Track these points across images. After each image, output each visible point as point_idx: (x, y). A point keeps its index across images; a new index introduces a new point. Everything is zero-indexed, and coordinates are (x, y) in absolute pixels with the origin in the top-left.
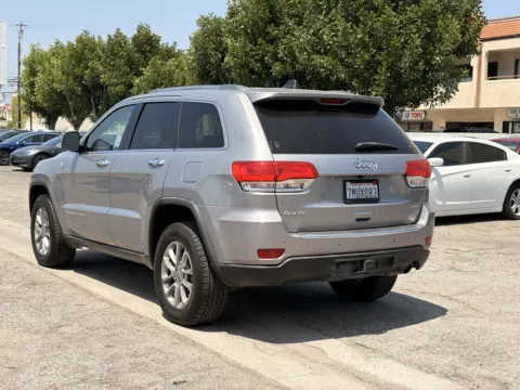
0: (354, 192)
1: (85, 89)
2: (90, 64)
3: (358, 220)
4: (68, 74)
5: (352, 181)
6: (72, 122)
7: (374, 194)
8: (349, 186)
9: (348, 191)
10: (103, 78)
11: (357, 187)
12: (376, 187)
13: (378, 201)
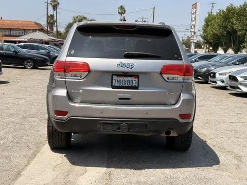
0: (118, 82)
1: (228, 32)
2: (231, 20)
3: (120, 99)
4: (220, 26)
5: (118, 75)
6: (224, 49)
7: (135, 84)
8: (115, 78)
9: (114, 81)
10: (235, 27)
11: (121, 79)
12: (137, 79)
13: (137, 88)
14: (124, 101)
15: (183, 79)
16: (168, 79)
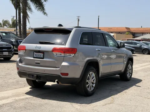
0: (36, 55)
3: (36, 63)
5: (36, 52)
7: (42, 56)
9: (34, 55)
11: (37, 54)
12: (43, 54)
13: (43, 58)
14: (38, 64)
15: (64, 55)
16: (56, 54)
